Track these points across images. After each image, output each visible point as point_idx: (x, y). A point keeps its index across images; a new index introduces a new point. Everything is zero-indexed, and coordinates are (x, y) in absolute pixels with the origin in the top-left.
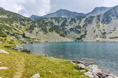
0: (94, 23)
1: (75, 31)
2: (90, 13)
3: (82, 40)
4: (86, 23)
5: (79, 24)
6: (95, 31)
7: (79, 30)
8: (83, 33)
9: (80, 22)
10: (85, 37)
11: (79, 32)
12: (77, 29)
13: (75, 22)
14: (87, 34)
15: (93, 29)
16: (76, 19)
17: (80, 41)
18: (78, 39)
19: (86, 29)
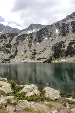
0: (26, 42)
1: (4, 51)
2: (25, 29)
3: (10, 61)
4: (18, 41)
5: (10, 42)
6: (26, 52)
7: (9, 49)
8: (13, 53)
9: (12, 39)
10: (15, 58)
11: (9, 52)
12: (6, 48)
13: (5, 40)
14: (17, 54)
15: (24, 49)
16: (7, 35)
17: (7, 62)
18: (6, 60)
19: (16, 49)
